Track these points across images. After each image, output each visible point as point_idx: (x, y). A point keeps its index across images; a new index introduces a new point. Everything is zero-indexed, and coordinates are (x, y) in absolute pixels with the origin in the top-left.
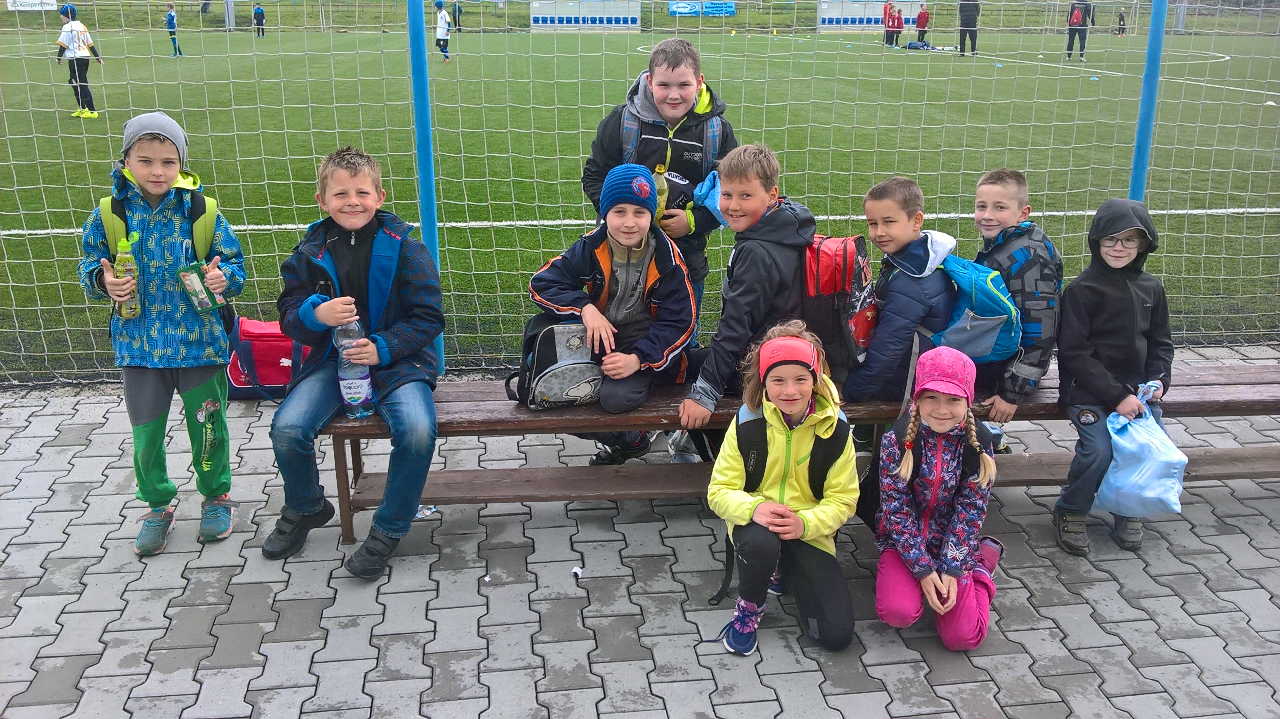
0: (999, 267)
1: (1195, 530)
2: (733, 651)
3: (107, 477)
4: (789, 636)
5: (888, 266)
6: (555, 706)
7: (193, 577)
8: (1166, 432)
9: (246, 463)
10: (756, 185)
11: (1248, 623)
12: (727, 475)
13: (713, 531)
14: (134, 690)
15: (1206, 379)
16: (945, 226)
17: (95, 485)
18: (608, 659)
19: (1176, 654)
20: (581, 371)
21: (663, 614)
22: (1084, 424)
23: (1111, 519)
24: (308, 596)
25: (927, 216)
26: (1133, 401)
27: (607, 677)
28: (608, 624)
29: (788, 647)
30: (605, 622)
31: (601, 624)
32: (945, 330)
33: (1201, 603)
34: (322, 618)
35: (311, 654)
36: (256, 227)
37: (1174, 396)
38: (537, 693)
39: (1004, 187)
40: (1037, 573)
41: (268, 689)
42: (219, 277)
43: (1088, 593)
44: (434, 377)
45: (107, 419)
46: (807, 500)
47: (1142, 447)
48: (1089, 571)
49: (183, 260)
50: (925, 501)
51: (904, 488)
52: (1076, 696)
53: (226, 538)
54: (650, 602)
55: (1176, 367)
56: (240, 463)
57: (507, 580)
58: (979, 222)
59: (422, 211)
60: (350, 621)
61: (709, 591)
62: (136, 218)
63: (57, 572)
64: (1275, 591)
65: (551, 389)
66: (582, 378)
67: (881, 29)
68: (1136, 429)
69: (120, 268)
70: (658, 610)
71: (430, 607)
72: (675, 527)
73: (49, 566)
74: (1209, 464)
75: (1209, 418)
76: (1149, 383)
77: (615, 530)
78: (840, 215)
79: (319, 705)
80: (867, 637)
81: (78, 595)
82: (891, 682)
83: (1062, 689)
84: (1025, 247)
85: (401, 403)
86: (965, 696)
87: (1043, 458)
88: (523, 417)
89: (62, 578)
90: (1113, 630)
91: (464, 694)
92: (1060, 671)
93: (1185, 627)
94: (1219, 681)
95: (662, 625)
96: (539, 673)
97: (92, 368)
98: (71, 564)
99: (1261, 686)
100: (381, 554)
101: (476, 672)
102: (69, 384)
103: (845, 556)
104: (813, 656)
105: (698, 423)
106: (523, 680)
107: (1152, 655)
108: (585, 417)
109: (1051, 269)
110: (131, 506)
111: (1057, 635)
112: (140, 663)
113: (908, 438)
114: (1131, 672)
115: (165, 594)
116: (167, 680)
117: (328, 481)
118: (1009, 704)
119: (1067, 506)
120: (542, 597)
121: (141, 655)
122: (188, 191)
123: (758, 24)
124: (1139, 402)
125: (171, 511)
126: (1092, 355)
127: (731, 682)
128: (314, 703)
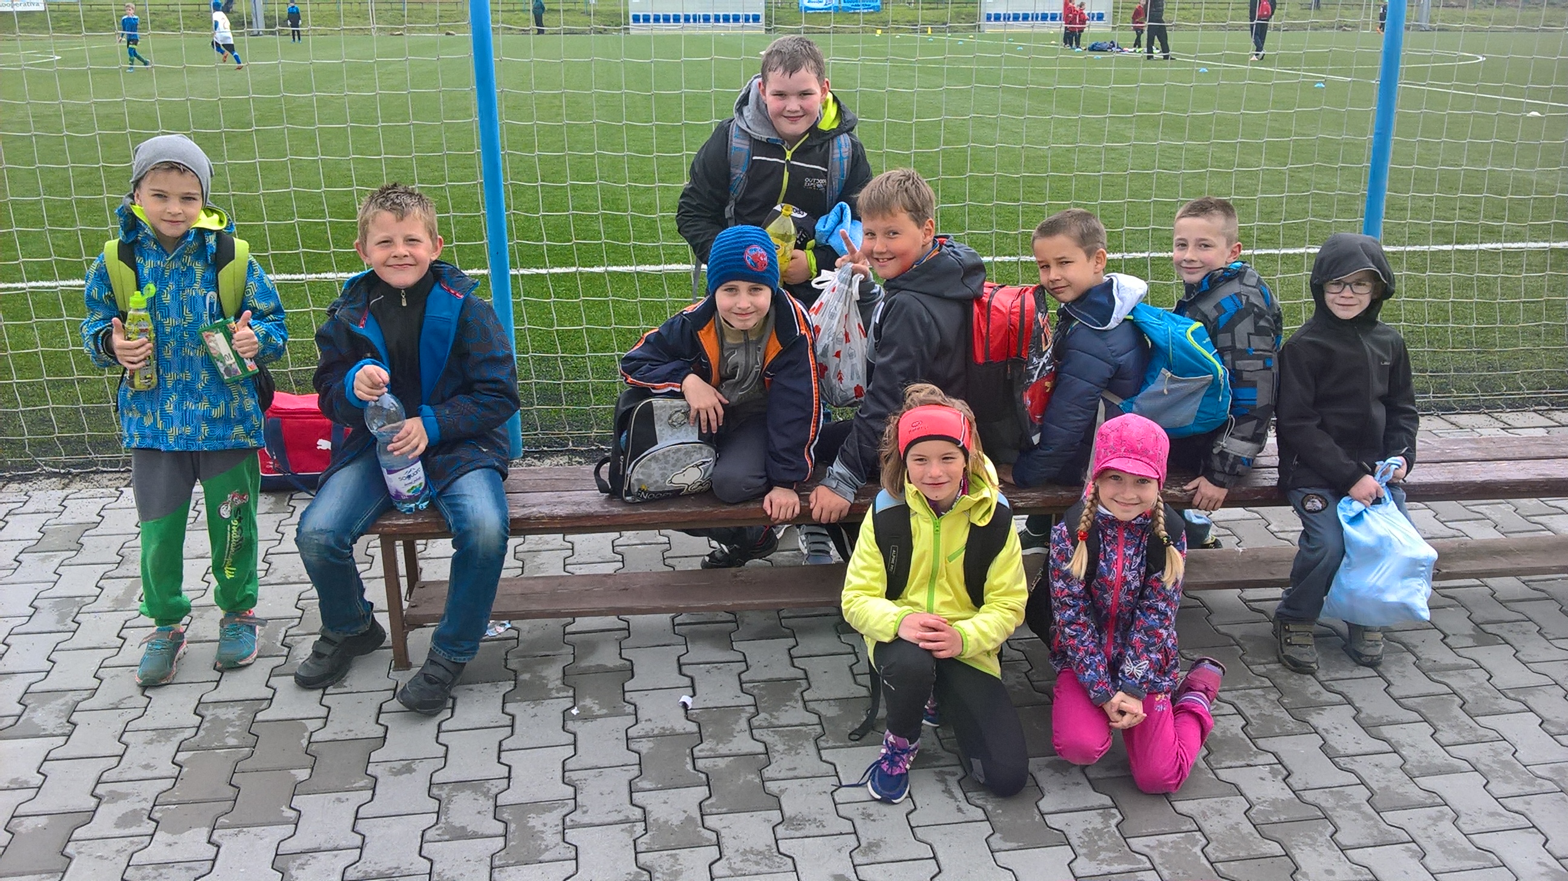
0: (1204, 319)
1: (1446, 640)
2: (879, 797)
3: (102, 589)
4: (947, 777)
5: (1065, 317)
6: (659, 869)
7: (209, 714)
8: (1410, 522)
9: (275, 570)
10: (904, 220)
11: (1513, 755)
12: (863, 577)
13: (854, 648)
14: (135, 855)
15: (1460, 454)
16: (1135, 268)
17: (87, 600)
18: (724, 810)
19: (1426, 795)
20: (687, 453)
21: (793, 753)
22: (1310, 511)
23: (1344, 629)
24: (351, 736)
25: (1110, 256)
26: (1369, 483)
27: (723, 833)
28: (723, 766)
29: (948, 791)
30: (722, 763)
31: (715, 766)
32: (1136, 395)
33: (1456, 731)
34: (369, 762)
35: (356, 808)
36: (288, 277)
37: (1419, 475)
38: (636, 853)
39: (1209, 220)
40: (1255, 696)
41: (301, 852)
42: (249, 337)
43: (1316, 719)
44: (507, 462)
45: (103, 517)
46: (964, 608)
47: (1381, 540)
48: (1318, 693)
49: (206, 316)
50: (1107, 607)
51: (1080, 592)
52: (1303, 848)
53: (248, 665)
54: (777, 737)
55: (1422, 440)
56: (267, 570)
57: (599, 713)
58: (1179, 264)
59: (491, 255)
60: (403, 766)
61: (850, 723)
62: (147, 266)
63: (40, 709)
64: (1546, 715)
65: (650, 476)
66: (688, 461)
67: (1058, 28)
68: (1372, 517)
69: (133, 328)
70: (786, 747)
71: (504, 747)
72: (809, 644)
73: (29, 701)
74: (1464, 558)
75: (1464, 502)
76: (1389, 461)
77: (733, 649)
78: (1010, 255)
79: (366, 872)
80: (1044, 778)
81: (65, 738)
82: (1074, 835)
83: (1286, 841)
84: (1236, 294)
85: (465, 495)
86: (1166, 850)
87: (1260, 554)
88: (617, 510)
89: (45, 716)
90: (1349, 766)
91: (546, 856)
92: (1283, 818)
93: (1437, 761)
94: (1478, 827)
95: (792, 766)
96: (639, 828)
97: (84, 454)
98: (57, 698)
99: (1530, 833)
100: (442, 682)
101: (560, 828)
102: (55, 474)
103: (1018, 677)
104: (979, 802)
105: (834, 517)
106: (619, 837)
107: (1396, 796)
108: (694, 509)
109: (1268, 321)
110: (132, 625)
111: (1278, 772)
112: (143, 821)
113: (1082, 527)
114: (1369, 818)
115: (174, 735)
116: (176, 843)
117: (375, 592)
118: (1220, 859)
119: (1289, 612)
120: (642, 733)
121: (144, 812)
122: (211, 231)
123: (908, 22)
124: (1377, 484)
125: (182, 631)
126: (1319, 426)
127: (878, 837)
128: (359, 869)
